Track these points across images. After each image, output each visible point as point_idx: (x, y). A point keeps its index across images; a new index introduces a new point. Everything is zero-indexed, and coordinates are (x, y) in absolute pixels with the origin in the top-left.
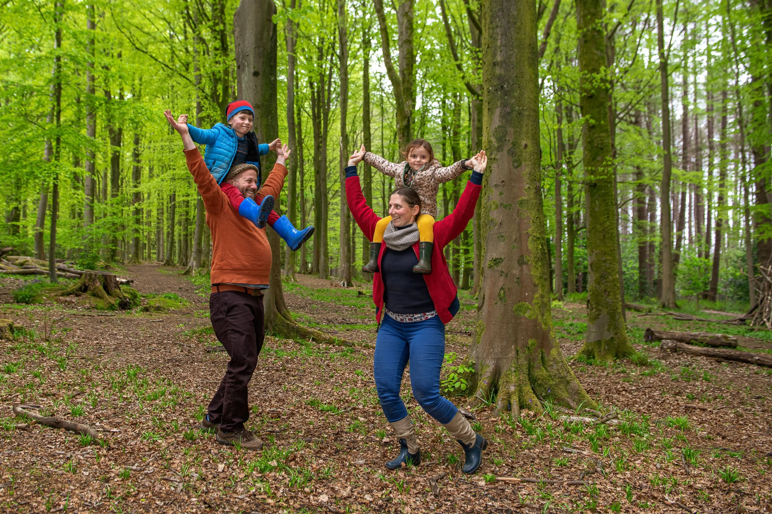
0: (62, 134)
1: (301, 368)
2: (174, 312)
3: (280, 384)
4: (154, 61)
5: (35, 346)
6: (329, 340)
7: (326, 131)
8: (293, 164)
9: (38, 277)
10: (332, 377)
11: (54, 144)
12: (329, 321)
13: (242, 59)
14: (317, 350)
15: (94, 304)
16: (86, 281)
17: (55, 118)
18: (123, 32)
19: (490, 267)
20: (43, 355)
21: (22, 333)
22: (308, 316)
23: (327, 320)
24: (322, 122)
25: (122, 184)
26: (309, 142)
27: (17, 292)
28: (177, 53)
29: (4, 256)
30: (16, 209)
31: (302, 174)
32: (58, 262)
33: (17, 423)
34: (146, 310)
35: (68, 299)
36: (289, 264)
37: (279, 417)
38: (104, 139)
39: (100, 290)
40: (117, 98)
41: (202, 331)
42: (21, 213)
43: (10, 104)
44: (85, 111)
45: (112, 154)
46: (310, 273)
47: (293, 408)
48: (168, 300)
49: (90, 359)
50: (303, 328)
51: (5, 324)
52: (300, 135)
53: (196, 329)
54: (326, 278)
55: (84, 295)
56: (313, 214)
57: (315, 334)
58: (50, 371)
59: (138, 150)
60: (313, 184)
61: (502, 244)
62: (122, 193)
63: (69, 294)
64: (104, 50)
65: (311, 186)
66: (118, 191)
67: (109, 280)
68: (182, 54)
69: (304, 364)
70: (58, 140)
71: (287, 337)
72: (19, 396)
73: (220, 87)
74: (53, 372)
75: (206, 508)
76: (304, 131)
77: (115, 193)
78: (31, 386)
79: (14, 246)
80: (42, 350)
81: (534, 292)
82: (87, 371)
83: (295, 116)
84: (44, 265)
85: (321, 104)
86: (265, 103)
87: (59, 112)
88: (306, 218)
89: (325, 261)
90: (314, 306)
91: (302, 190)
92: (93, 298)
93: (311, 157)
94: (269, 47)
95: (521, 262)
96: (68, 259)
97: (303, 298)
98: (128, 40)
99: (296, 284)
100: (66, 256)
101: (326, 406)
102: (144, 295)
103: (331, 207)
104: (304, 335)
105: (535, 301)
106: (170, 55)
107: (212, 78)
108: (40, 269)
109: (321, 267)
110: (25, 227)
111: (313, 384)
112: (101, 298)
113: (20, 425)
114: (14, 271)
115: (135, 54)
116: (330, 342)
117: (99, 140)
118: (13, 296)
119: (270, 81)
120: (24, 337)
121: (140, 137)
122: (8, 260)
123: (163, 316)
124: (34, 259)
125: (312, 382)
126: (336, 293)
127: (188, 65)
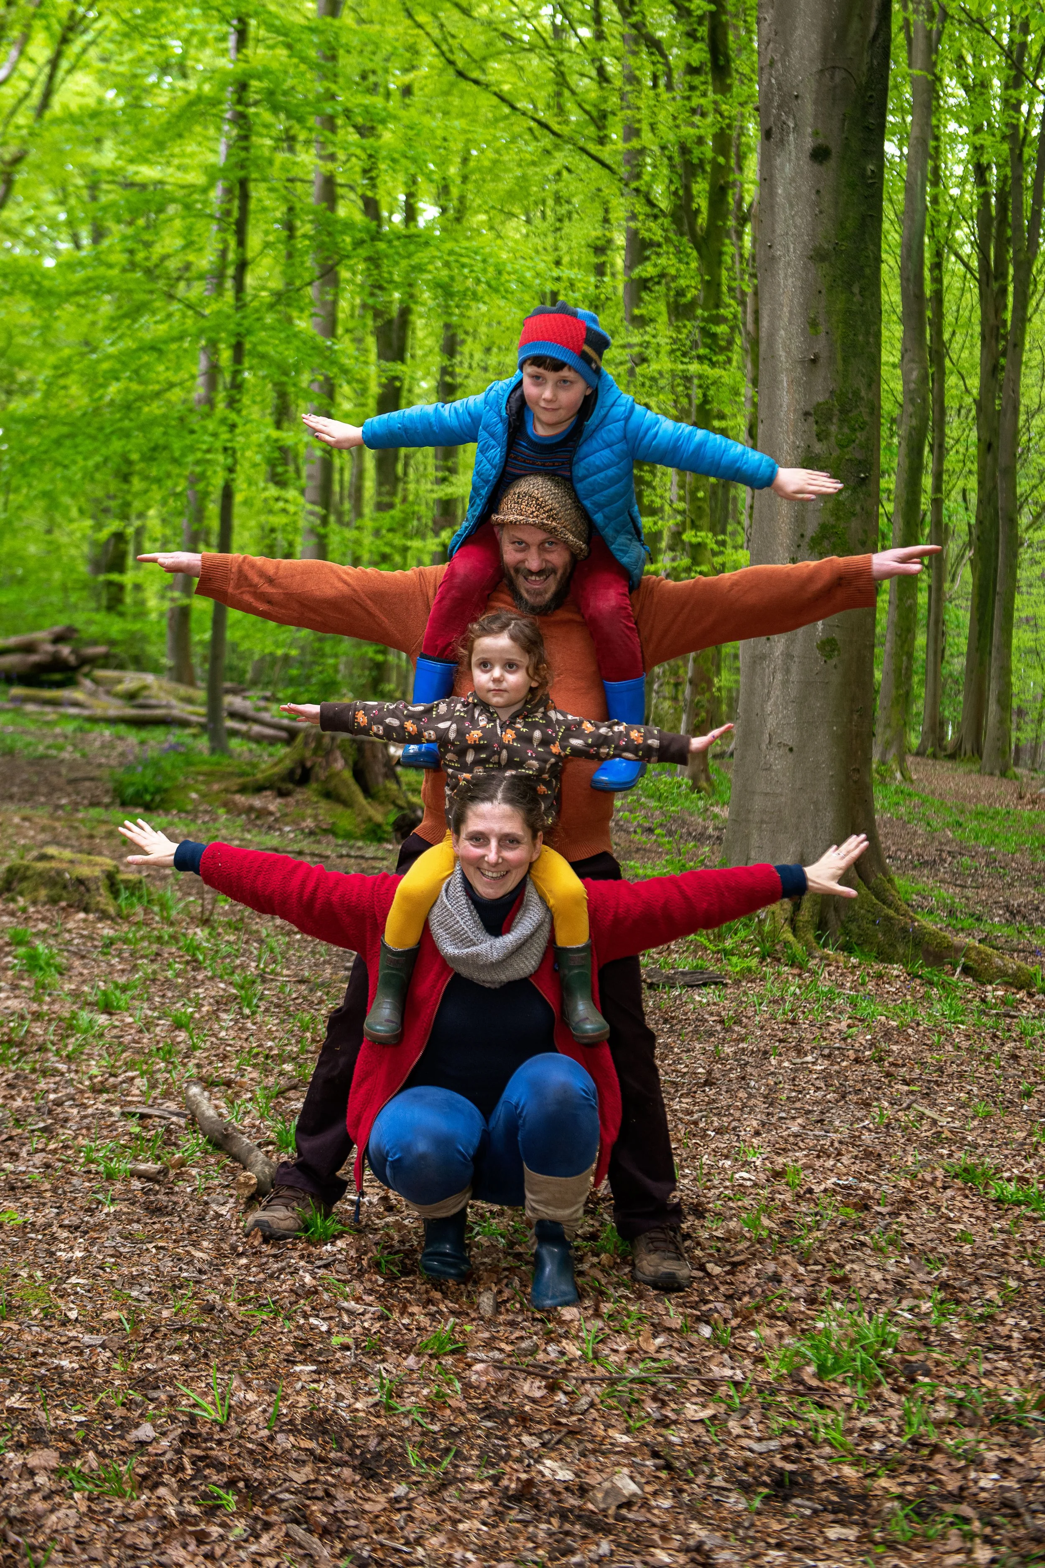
0: (249, 332)
1: (930, 1058)
3: (866, 1104)
4: (507, 110)
5: (174, 937)
6: (1014, 975)
7: (1022, 319)
8: (914, 422)
9: (177, 735)
10: (1028, 1094)
11: (226, 355)
12: (1013, 913)
13: (780, 107)
14: (977, 1002)
15: (327, 820)
16: (308, 753)
17: (229, 284)
18: (420, 26)
20: (197, 966)
21: (140, 898)
22: (947, 893)
23: (1008, 908)
24: (1011, 288)
25: (406, 474)
26: (965, 354)
27: (119, 773)
28: (573, 80)
29: (86, 669)
30: (119, 537)
31: (940, 451)
32: (228, 691)
33: (135, 1158)
35: (257, 802)
36: (887, 725)
37: (867, 1207)
38: (359, 341)
39: (344, 782)
40: (398, 218)
42: (131, 548)
43: (106, 243)
44: (309, 263)
45: (381, 385)
46: (952, 757)
47: (908, 1184)
49: (322, 984)
50: (933, 934)
51: (97, 872)
52: (938, 332)
54: (1003, 774)
55: (301, 794)
56: (966, 573)
57: (973, 954)
58: (214, 1015)
59: (452, 374)
60: (973, 483)
62: (404, 500)
63: (259, 789)
64: (364, 77)
65: (964, 491)
66: (393, 493)
67: (368, 754)
68: (585, 85)
69: (941, 1047)
70: (238, 350)
71: (885, 957)
72: (137, 1081)
73: (701, 187)
74: (224, 1016)
75: (658, 1468)
76: (949, 318)
77: (386, 499)
78: (168, 1053)
79: (112, 643)
80: (193, 948)
82: (313, 1019)
83: (927, 274)
84: (189, 701)
85: (1009, 233)
86: (845, 245)
87: (242, 266)
88: (947, 585)
89: (1002, 722)
90: (966, 860)
91: (937, 503)
92: (324, 804)
93: (968, 400)
94: (865, 68)
96: (254, 683)
97: (932, 836)
98: (434, 50)
99: (906, 788)
100: (249, 676)
101: (1011, 1188)
103: (1025, 554)
104: (937, 954)
106: (551, 89)
107: (677, 160)
108: (180, 710)
109: (988, 743)
110: (138, 587)
111: (970, 1112)
112: (346, 803)
113: (142, 1167)
114: (112, 712)
115: (452, 85)
116: (1020, 982)
117: (344, 345)
118: (110, 785)
119: (863, 175)
120: (146, 911)
121: (461, 336)
122: (96, 681)
124: (167, 684)
125: (964, 1106)
126: (1033, 825)
127: (604, 115)
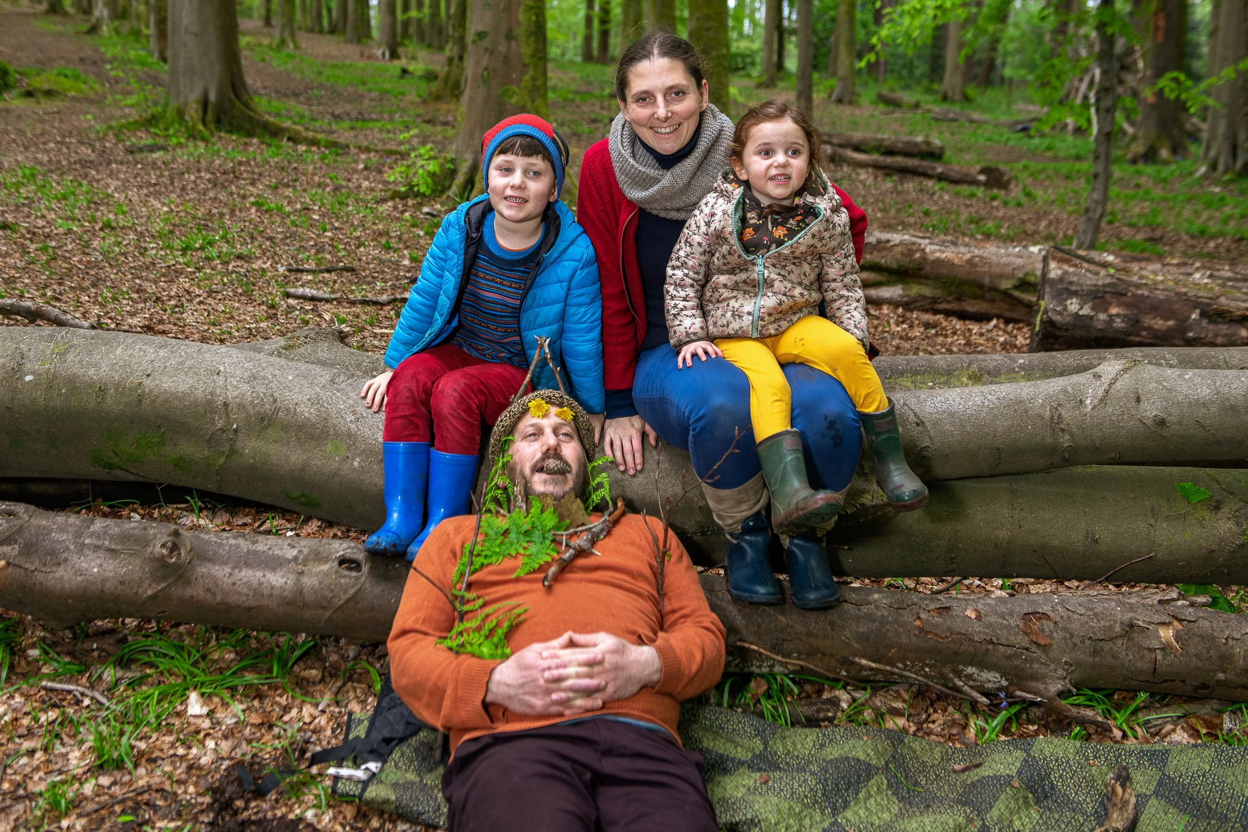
2: (74, 99)
6: (311, 140)
12: (335, 117)
19: (474, 42)
22: (301, 109)
23: (333, 115)
34: (29, 94)
41: (122, 126)
48: (62, 80)
50: (273, 124)
53: (114, 123)
54: (356, 43)
57: (292, 132)
61: (488, 14)
71: (250, 135)
81: (523, 73)
95: (509, 37)
99: (296, 53)
102: (20, 70)
104: (275, 132)
105: (523, 84)
116: (313, 142)
123: (56, 104)
126: (363, 71)
